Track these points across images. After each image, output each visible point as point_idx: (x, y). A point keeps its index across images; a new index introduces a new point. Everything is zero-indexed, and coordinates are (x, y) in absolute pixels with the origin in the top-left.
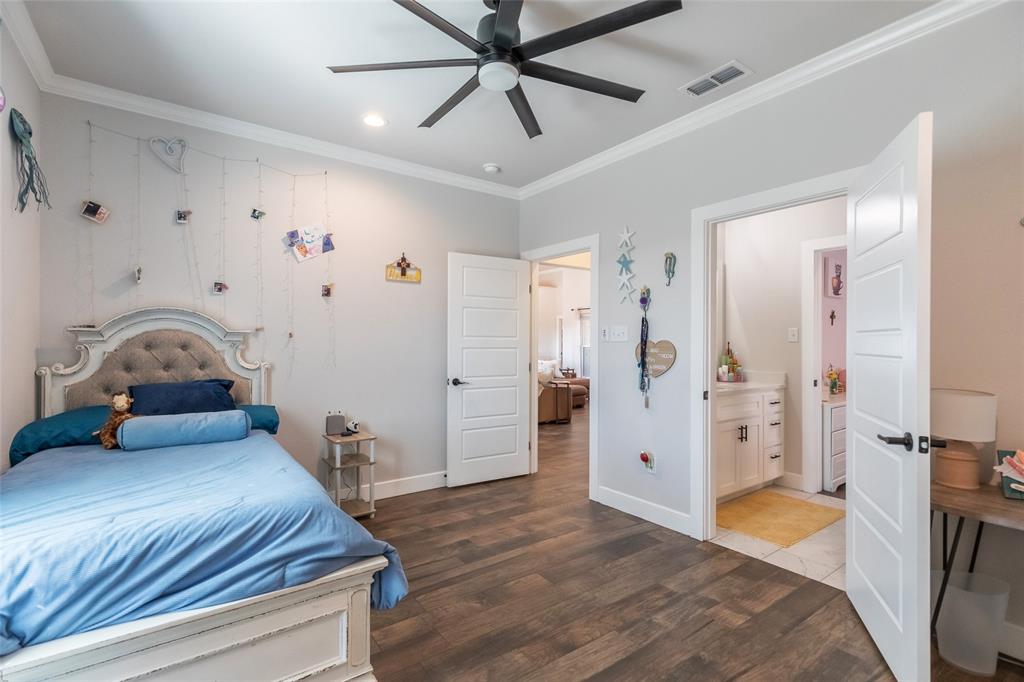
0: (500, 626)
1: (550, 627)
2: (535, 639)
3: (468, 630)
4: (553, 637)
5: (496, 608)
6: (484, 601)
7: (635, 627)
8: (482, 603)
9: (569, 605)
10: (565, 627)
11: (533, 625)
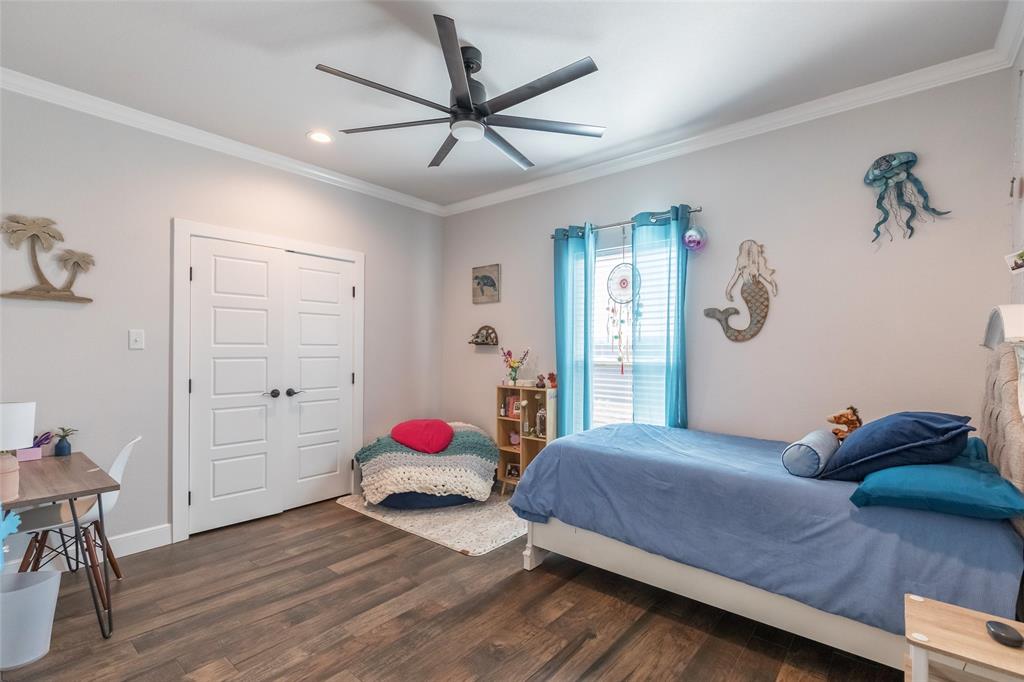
0: (467, 626)
1: (420, 631)
2: (434, 618)
3: (494, 617)
4: (416, 623)
5: (476, 644)
6: (492, 649)
7: (333, 643)
8: (494, 646)
9: (397, 659)
10: (404, 634)
11: (438, 630)
